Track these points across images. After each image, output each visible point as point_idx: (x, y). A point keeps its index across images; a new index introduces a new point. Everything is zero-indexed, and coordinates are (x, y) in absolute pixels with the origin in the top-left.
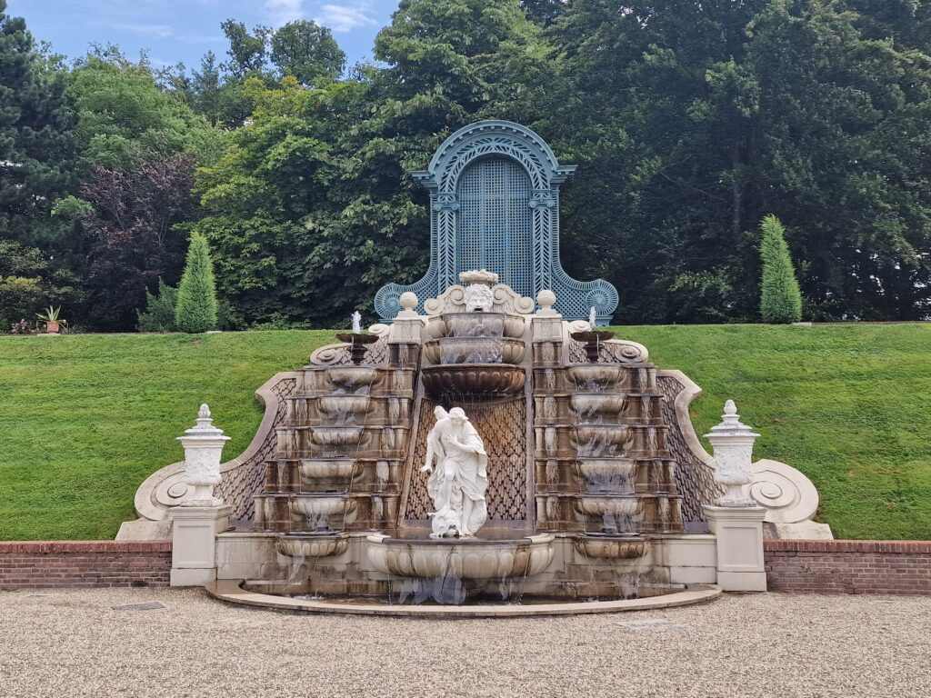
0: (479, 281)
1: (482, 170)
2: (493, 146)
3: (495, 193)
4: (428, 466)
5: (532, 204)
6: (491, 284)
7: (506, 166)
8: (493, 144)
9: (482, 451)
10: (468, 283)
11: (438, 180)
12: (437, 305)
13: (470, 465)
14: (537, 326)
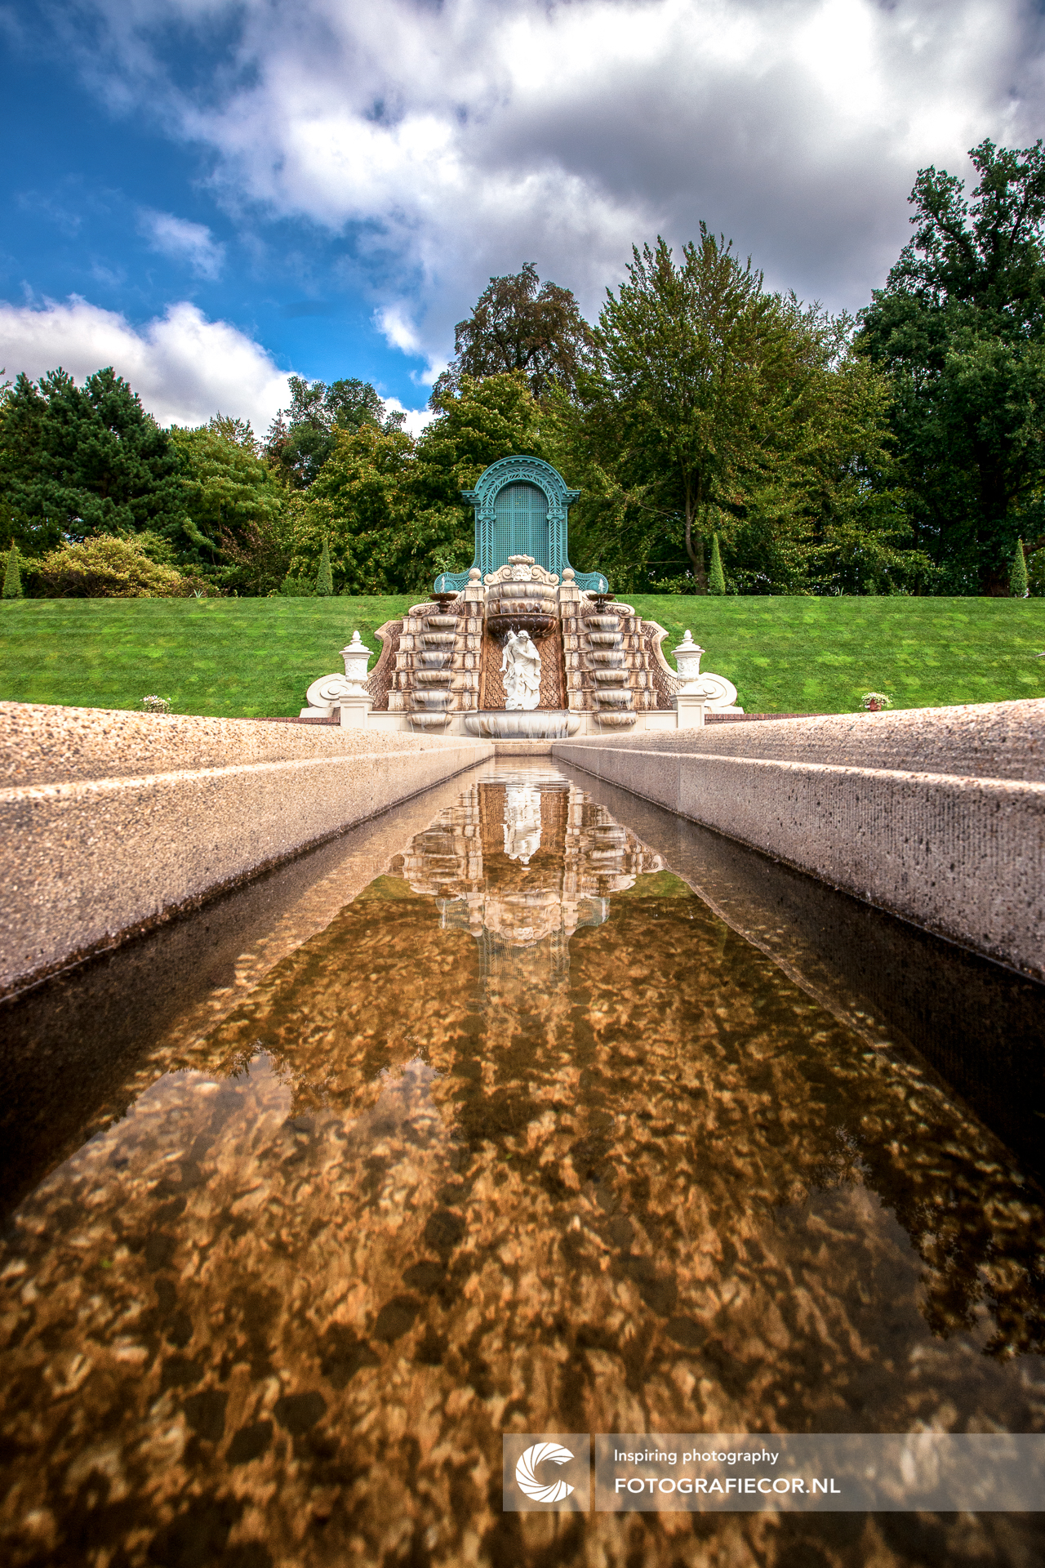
0: (522, 562)
1: (513, 491)
2: (521, 475)
3: (520, 507)
4: (504, 668)
5: (549, 517)
6: (529, 564)
7: (530, 491)
8: (521, 473)
9: (538, 658)
10: (514, 563)
11: (481, 498)
12: (494, 578)
13: (531, 667)
14: (562, 593)
